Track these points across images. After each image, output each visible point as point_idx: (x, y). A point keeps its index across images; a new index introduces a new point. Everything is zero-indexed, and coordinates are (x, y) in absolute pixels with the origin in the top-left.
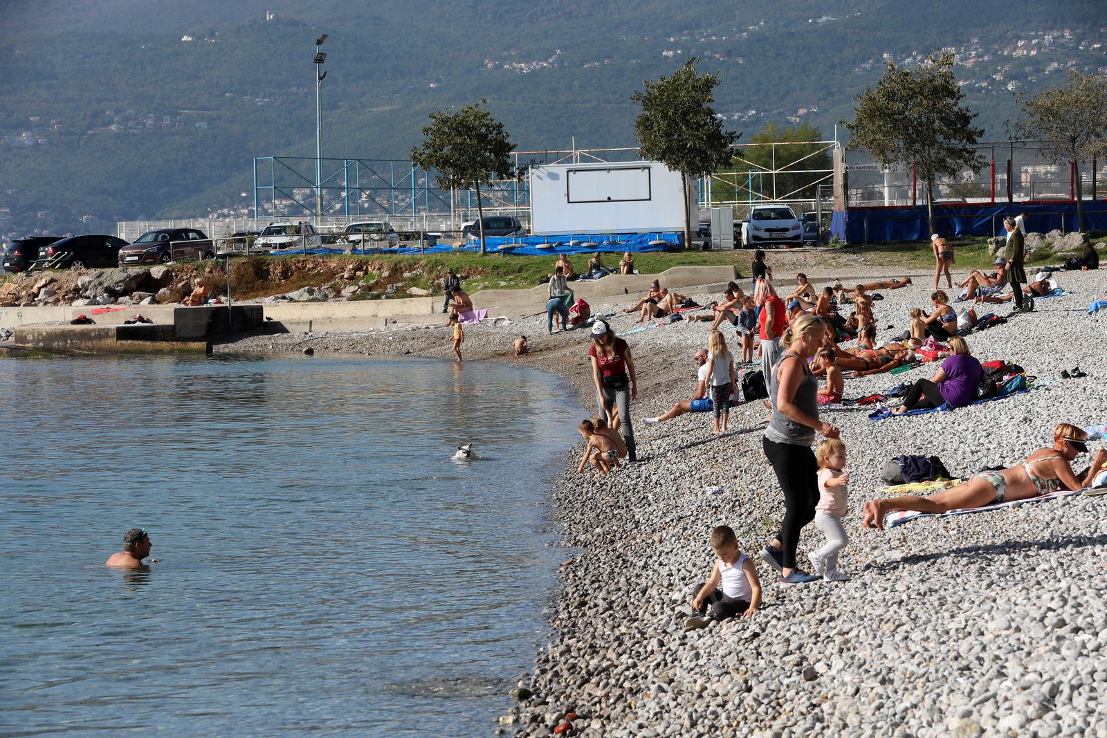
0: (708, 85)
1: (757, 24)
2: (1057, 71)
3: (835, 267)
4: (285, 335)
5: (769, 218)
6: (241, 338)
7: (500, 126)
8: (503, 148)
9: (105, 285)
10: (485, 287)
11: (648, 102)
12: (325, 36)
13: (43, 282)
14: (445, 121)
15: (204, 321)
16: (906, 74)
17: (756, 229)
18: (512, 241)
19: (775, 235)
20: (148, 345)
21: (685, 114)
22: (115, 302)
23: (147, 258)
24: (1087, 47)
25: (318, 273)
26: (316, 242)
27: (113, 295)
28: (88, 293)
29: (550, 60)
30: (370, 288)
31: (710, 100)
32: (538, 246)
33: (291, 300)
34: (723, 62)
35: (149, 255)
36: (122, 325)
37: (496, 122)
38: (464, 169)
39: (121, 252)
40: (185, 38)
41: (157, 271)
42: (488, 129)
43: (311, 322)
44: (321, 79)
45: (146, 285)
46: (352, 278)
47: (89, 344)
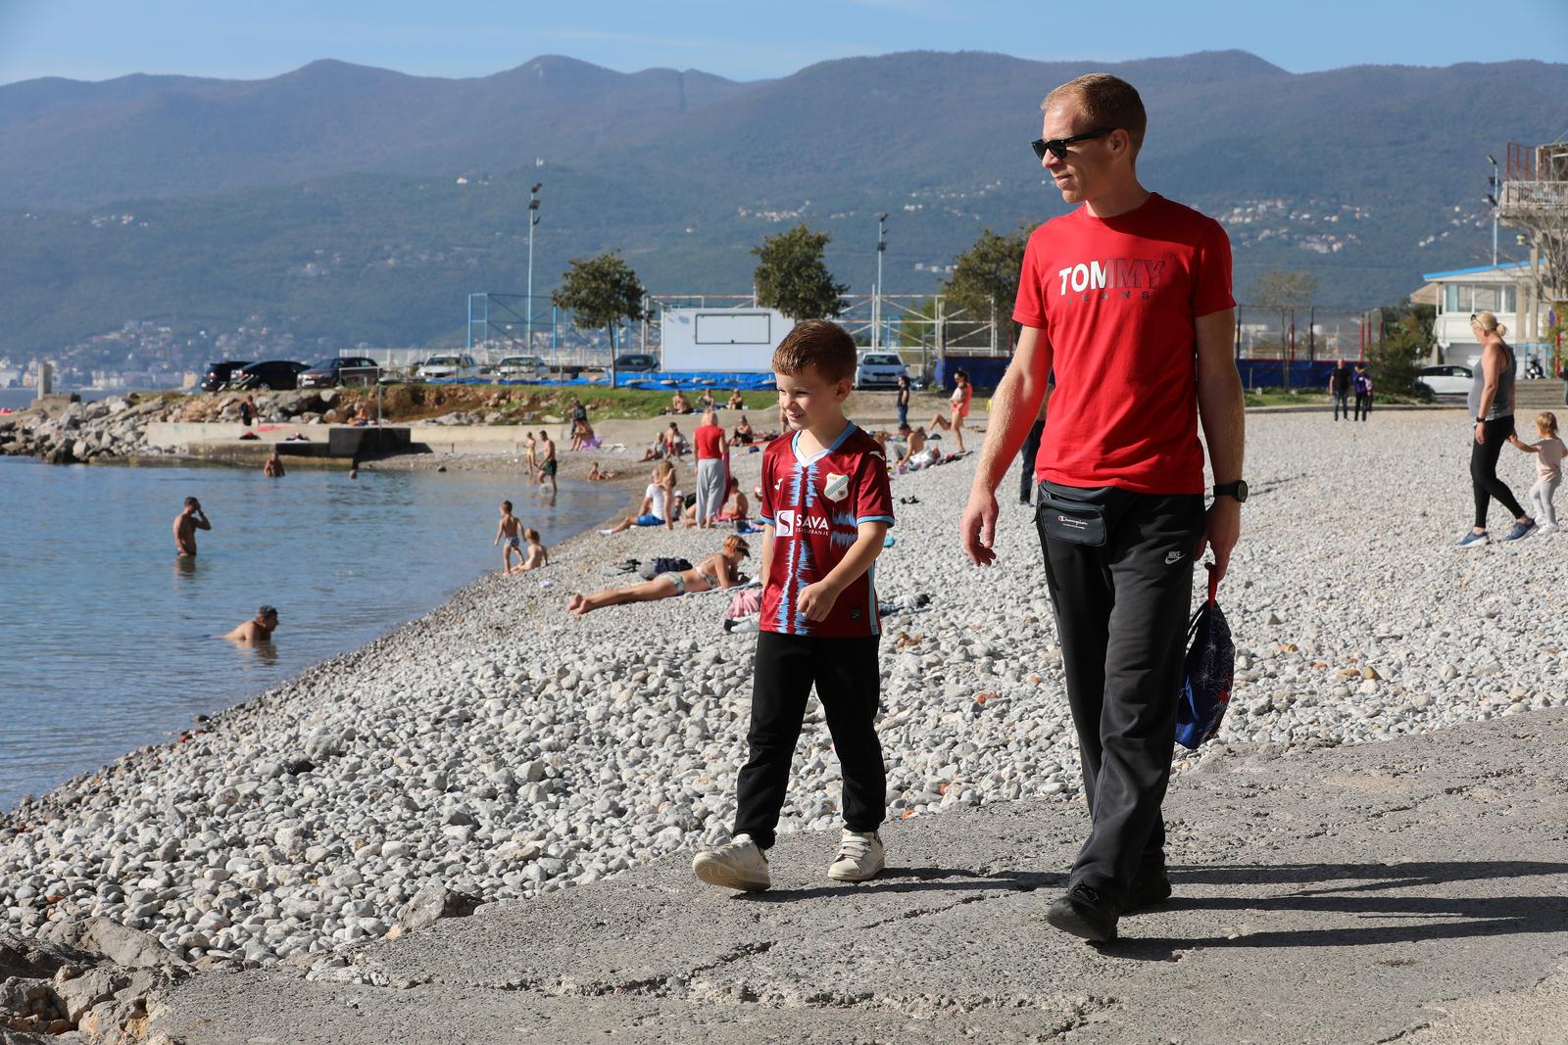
0: (820, 242)
1: (994, 183)
2: (1269, 238)
3: (926, 410)
4: (428, 455)
5: (880, 363)
6: (389, 457)
7: (633, 273)
8: (634, 294)
9: (280, 405)
10: (611, 417)
11: (766, 255)
12: (539, 185)
13: (226, 402)
14: (582, 267)
15: (356, 440)
16: (999, 238)
17: (866, 373)
18: (643, 377)
19: (882, 378)
20: (302, 460)
21: (797, 269)
22: (288, 421)
23: (320, 384)
24: (1297, 218)
25: (468, 401)
26: (474, 372)
27: (287, 414)
28: (265, 412)
29: (800, 211)
30: (510, 415)
31: (820, 256)
32: (663, 382)
33: (441, 424)
34: (961, 218)
35: (323, 380)
36: (284, 441)
37: (629, 270)
38: (599, 311)
39: (299, 376)
40: (460, 181)
41: (327, 395)
42: (621, 276)
43: (453, 445)
44: (535, 223)
45: (316, 406)
46: (496, 406)
47: (252, 457)
